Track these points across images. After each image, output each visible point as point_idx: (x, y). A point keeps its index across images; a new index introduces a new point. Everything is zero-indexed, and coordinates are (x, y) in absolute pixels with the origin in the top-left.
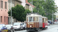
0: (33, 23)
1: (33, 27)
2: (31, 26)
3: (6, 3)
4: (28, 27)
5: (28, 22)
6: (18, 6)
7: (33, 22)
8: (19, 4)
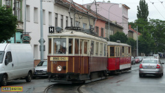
0: (67, 59)
1: (67, 71)
2: (59, 69)
3: (102, 29)
4: (52, 71)
5: (52, 54)
6: (118, 33)
7: (67, 54)
8: (119, 31)
